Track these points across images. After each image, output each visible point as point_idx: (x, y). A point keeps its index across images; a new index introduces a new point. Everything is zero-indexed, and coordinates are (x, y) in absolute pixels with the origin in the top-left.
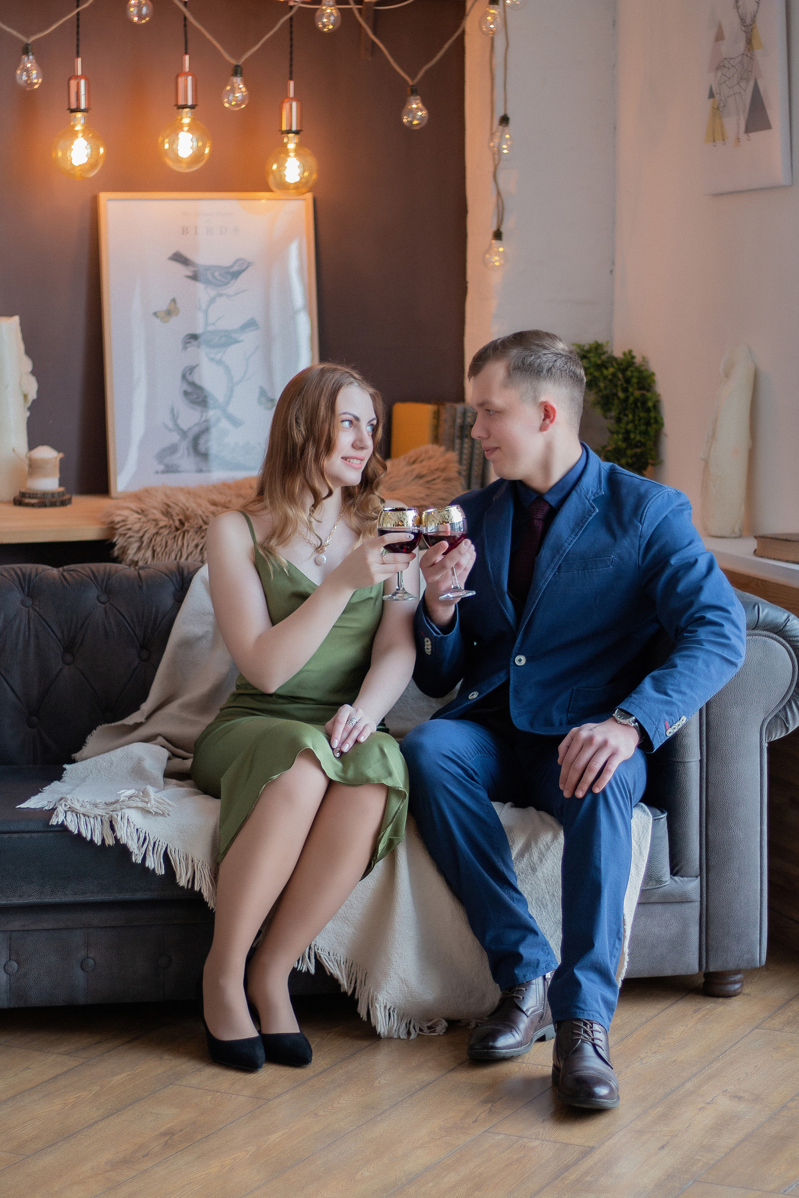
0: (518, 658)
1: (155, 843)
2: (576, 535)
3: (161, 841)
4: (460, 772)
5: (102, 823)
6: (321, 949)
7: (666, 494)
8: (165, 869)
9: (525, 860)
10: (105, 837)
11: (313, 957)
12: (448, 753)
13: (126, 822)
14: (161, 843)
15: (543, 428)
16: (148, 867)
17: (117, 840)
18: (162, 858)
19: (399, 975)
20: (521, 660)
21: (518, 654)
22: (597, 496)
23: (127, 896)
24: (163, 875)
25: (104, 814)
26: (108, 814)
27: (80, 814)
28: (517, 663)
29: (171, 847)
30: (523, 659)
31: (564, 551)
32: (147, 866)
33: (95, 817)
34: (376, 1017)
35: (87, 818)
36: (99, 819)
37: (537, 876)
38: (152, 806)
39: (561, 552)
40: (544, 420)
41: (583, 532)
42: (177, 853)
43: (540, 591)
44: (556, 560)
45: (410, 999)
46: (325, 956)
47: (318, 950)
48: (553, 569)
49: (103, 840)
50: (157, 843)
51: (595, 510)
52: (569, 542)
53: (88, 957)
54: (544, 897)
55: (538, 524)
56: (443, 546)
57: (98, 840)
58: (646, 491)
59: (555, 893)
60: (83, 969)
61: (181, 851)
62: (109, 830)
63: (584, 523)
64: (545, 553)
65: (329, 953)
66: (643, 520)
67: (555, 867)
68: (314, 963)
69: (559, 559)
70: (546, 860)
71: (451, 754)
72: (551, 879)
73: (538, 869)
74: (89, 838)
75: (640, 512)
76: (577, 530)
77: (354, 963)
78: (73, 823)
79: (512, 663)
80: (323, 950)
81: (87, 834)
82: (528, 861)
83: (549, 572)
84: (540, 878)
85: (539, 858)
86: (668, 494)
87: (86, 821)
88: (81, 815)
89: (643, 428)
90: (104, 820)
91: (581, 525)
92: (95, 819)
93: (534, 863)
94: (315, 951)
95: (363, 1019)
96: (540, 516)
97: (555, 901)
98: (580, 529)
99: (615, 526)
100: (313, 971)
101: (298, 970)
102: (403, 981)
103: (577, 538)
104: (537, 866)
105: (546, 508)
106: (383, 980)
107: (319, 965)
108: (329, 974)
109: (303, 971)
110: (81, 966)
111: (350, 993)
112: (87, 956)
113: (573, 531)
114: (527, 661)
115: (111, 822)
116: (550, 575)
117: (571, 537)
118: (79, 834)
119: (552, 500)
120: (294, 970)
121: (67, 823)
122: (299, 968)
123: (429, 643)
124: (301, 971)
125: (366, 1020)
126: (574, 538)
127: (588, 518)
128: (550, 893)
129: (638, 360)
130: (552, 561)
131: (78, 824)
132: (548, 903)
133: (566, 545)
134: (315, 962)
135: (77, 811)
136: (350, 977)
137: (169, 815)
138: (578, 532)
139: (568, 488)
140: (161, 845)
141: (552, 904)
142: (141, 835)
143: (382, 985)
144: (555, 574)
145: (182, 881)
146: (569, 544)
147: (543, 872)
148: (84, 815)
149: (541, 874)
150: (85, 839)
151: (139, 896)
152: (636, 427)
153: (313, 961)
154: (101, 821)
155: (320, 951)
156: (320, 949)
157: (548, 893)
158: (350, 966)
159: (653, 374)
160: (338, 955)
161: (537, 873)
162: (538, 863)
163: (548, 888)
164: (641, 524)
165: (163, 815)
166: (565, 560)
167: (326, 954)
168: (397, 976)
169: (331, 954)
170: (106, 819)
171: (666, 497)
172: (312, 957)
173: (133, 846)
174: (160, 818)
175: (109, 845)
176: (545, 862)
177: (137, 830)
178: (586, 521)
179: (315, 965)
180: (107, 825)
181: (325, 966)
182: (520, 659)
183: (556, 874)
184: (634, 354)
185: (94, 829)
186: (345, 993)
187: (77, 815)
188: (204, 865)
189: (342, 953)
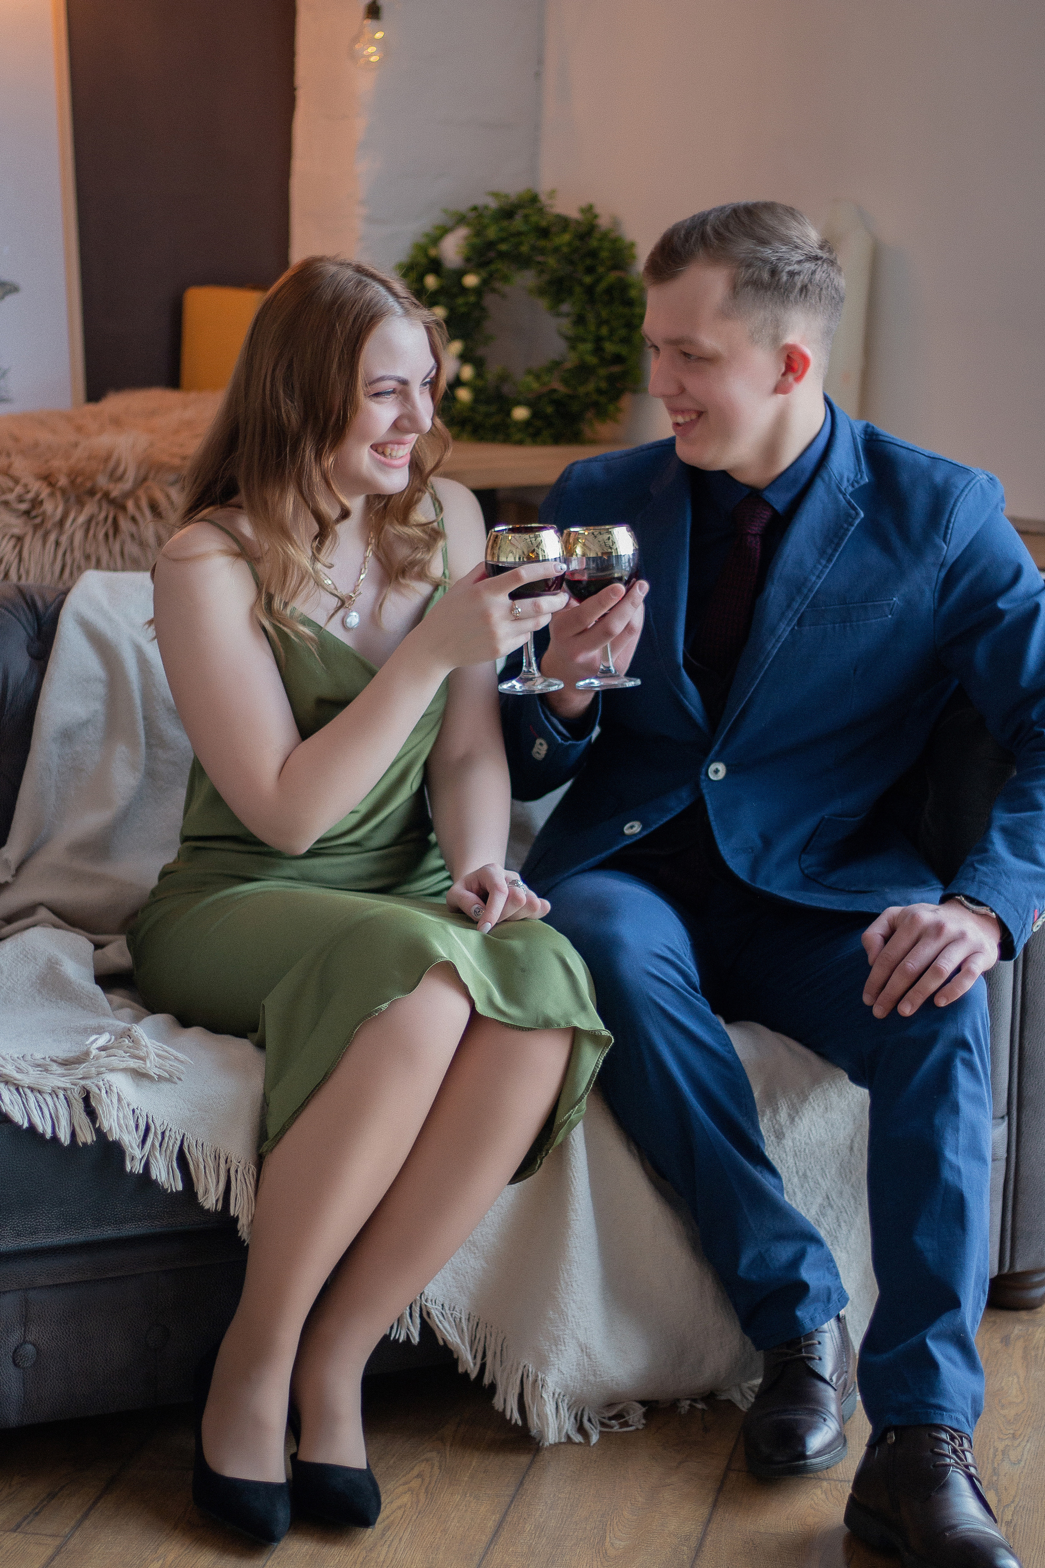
0: (713, 767)
1: (163, 1133)
2: (829, 560)
3: (173, 1130)
4: (680, 979)
5: (67, 1102)
6: (432, 1300)
7: (978, 484)
8: (183, 1181)
9: (765, 1121)
10: (78, 1129)
11: (418, 1315)
12: (660, 949)
13: (115, 1100)
14: (173, 1133)
15: (780, 388)
16: (156, 1179)
17: (100, 1133)
18: (175, 1160)
19: (577, 1339)
20: (717, 771)
21: (713, 761)
22: (856, 486)
23: (109, 1232)
24: (179, 1192)
25: (69, 1085)
26: (75, 1085)
27: (22, 1087)
28: (712, 776)
29: (190, 1140)
30: (721, 768)
31: (810, 590)
32: (154, 1177)
33: (54, 1093)
34: (541, 1416)
35: (38, 1095)
36: (61, 1096)
37: (784, 1147)
38: (151, 1067)
39: (805, 591)
40: (784, 374)
41: (840, 555)
42: (201, 1150)
43: (767, 657)
44: (795, 605)
45: (591, 1378)
46: (437, 1313)
47: (426, 1301)
48: (791, 620)
49: (73, 1134)
50: (167, 1133)
51: (857, 514)
52: (817, 573)
53: (25, 1342)
54: (790, 1180)
55: (755, 544)
56: (619, 590)
57: (64, 1137)
58: (947, 481)
59: (809, 1174)
60: (16, 1365)
61: (207, 1146)
62: (84, 1115)
63: (842, 539)
64: (775, 592)
65: (443, 1305)
66: (949, 536)
67: (813, 1129)
68: (419, 1326)
69: (802, 603)
70: (800, 1118)
71: (665, 949)
72: (805, 1149)
73: (787, 1135)
74: (49, 1135)
75: (944, 522)
76: (829, 551)
77: (481, 1320)
78: (16, 1107)
79: (703, 777)
80: (434, 1301)
81: (44, 1127)
82: (770, 1123)
83: (783, 626)
84: (788, 1149)
85: (789, 1115)
86: (981, 485)
87: (38, 1102)
88: (28, 1091)
89: (623, 332)
90: (71, 1097)
91: (836, 541)
92: (54, 1096)
93: (780, 1125)
94: (421, 1304)
95: (513, 1422)
96: (756, 528)
97: (807, 1185)
98: (835, 550)
99: (896, 541)
100: (416, 1339)
101: (392, 1338)
102: (584, 1349)
103: (831, 566)
104: (785, 1130)
105: (767, 515)
106: (552, 1351)
107: (427, 1329)
108: (441, 1343)
109: (401, 1341)
110: (13, 1359)
111: (473, 1375)
112: (24, 1340)
113: (822, 553)
114: (728, 772)
115: (86, 1100)
116: (784, 630)
117: (820, 564)
118: (32, 1128)
119: (779, 501)
120: (386, 1338)
121: (7, 1108)
122: (393, 1336)
123: (545, 747)
124: (396, 1341)
125: (520, 1423)
126: (826, 567)
127: (848, 530)
128: (800, 1173)
129: (604, 222)
130: (789, 606)
131: (25, 1108)
132: (796, 1190)
133: (814, 578)
134: (421, 1324)
135: (16, 1082)
136: (475, 1347)
137: (180, 1079)
138: (832, 555)
139: (804, 479)
140: (173, 1137)
141: (803, 1190)
142: (140, 1120)
143: (552, 1359)
144: (793, 629)
145: (210, 1199)
146: (819, 577)
147: (793, 1140)
148: (32, 1090)
149: (790, 1143)
150: (43, 1135)
151: (130, 1230)
152: (612, 331)
153: (418, 1321)
154: (66, 1098)
155: (429, 1304)
156: (429, 1301)
157: (797, 1172)
158: (474, 1328)
159: (632, 245)
160: (457, 1309)
161: (784, 1142)
162: (788, 1123)
163: (797, 1164)
164: (945, 542)
165: (170, 1080)
166: (812, 605)
167: (439, 1308)
168: (574, 1341)
169: (447, 1308)
170: (77, 1096)
171: (979, 489)
172: (416, 1315)
173: (130, 1140)
174: (166, 1087)
175: (85, 1144)
176: (799, 1122)
177: (133, 1111)
178: (845, 534)
179: (421, 1328)
180: (79, 1107)
181: (435, 1328)
182: (717, 769)
183: (813, 1140)
184: (598, 210)
185: (57, 1117)
186: (466, 1374)
187: (17, 1090)
188: (247, 1168)
189: (463, 1305)
